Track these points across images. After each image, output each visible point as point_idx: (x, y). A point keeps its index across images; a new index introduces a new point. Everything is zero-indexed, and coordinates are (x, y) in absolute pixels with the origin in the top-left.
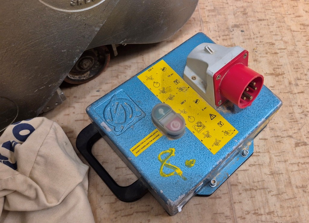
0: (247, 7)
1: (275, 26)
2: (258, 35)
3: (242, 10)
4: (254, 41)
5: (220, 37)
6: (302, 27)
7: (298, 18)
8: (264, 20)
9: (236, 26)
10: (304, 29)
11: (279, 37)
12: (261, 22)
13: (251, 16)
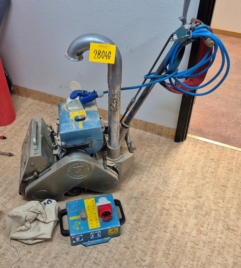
0: (145, 192)
1: (151, 204)
2: (141, 205)
3: (142, 193)
4: (138, 206)
5: (126, 199)
6: (162, 209)
7: (163, 205)
8: (148, 200)
9: (135, 198)
10: (162, 210)
11: (149, 209)
12: (146, 200)
13: (144, 196)
